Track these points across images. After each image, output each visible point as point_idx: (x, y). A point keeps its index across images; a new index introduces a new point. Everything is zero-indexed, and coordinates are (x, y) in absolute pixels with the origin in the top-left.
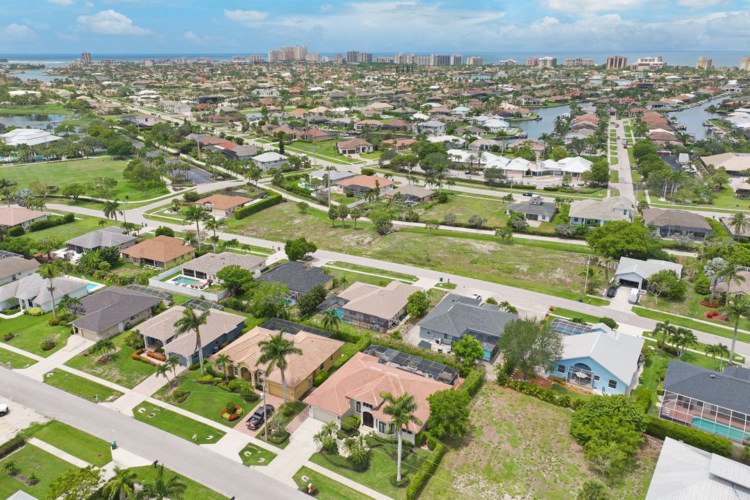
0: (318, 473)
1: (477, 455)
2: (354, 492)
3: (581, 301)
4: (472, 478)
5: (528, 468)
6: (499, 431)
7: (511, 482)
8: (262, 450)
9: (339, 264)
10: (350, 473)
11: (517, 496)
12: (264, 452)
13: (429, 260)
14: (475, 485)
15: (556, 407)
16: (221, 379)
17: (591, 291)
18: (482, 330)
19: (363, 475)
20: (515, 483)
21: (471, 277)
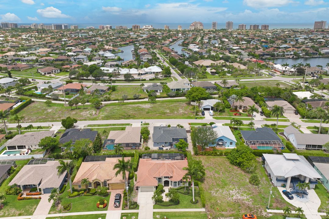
0: (161, 212)
1: (210, 182)
2: (182, 213)
3: (196, 119)
4: (216, 190)
5: (229, 179)
6: (210, 171)
7: (228, 186)
8: (130, 213)
9: (89, 126)
10: (174, 206)
11: (233, 190)
12: (132, 214)
13: (130, 116)
14: (219, 192)
15: (219, 157)
16: (83, 192)
17: (197, 115)
18: (178, 137)
19: (180, 205)
20: (229, 186)
21: (151, 119)
